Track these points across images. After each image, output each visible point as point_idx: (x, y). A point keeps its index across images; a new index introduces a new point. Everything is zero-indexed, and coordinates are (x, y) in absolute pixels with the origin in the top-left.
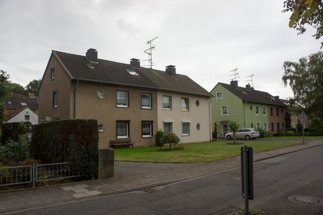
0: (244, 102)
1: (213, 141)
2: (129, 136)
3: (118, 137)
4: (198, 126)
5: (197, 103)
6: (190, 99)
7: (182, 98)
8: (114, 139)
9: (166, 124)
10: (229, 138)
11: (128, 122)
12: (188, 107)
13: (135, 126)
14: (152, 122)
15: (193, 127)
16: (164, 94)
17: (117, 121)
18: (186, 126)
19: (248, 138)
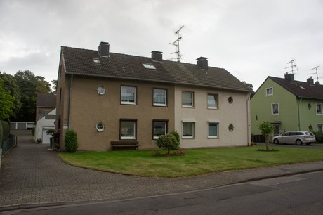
0: (298, 98)
1: (252, 145)
2: (136, 137)
3: (122, 138)
4: (231, 127)
5: (230, 100)
6: (220, 95)
7: (209, 94)
8: (117, 140)
9: (185, 124)
10: (276, 142)
11: (135, 121)
12: (217, 105)
13: (145, 125)
14: (167, 121)
15: (223, 128)
16: (184, 89)
17: (121, 120)
18: (213, 127)
19: (299, 143)
